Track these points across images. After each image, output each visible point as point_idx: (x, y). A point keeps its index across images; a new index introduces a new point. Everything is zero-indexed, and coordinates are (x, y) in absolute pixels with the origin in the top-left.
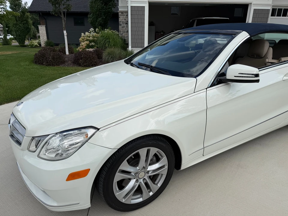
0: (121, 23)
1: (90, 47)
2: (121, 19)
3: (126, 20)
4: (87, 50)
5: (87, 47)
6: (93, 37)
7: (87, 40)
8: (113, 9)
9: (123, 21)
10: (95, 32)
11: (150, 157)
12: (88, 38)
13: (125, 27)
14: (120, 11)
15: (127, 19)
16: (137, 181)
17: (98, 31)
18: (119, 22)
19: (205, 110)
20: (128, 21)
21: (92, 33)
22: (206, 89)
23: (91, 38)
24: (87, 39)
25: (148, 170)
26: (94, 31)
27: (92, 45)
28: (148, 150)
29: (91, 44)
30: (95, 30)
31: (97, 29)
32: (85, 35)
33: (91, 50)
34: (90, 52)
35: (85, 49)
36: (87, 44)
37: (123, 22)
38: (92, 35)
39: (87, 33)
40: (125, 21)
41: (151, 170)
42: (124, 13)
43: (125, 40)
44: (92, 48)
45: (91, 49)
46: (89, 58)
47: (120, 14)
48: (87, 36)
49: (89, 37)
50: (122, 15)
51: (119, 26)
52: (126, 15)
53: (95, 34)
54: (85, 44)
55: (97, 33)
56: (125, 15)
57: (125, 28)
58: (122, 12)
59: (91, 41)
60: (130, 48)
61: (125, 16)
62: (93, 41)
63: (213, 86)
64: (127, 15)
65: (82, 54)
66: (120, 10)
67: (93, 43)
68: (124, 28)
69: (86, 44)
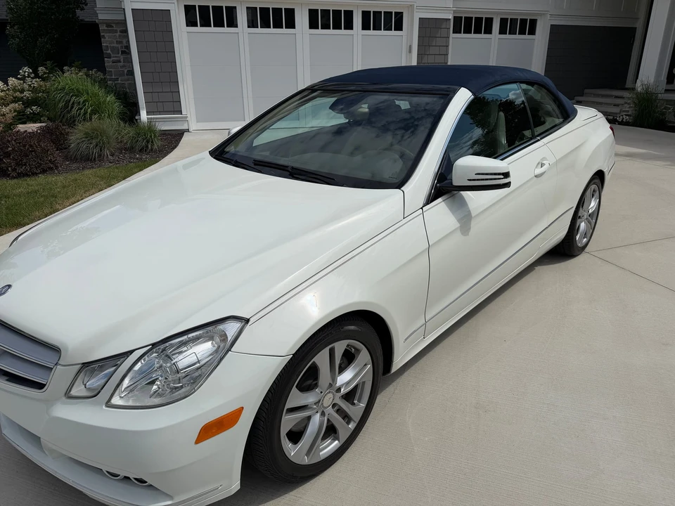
0: (109, 51)
1: (28, 117)
2: (108, 41)
3: (120, 42)
4: (21, 127)
5: (20, 119)
6: (34, 90)
7: (16, 100)
8: (78, 12)
9: (115, 45)
10: (37, 76)
11: (338, 361)
12: (18, 94)
13: (122, 60)
14: (101, 21)
15: (124, 41)
16: (323, 414)
17: (45, 73)
18: (103, 48)
19: (426, 249)
20: (128, 47)
21: (29, 79)
22: (422, 208)
23: (27, 94)
24: (14, 98)
25: (338, 385)
26: (33, 75)
27: (34, 114)
28: (330, 350)
29: (29, 110)
30: (35, 72)
31: (41, 69)
32: (8, 85)
33: (32, 127)
34: (32, 135)
35: (11, 124)
36: (19, 112)
37: (113, 49)
38: (30, 85)
39: (12, 81)
40: (119, 46)
41: (342, 385)
42: (114, 25)
43: (125, 94)
44: (35, 122)
45: (32, 125)
46: (32, 151)
47: (102, 27)
48: (15, 90)
49: (22, 91)
50: (110, 32)
51: (104, 60)
52: (121, 32)
53: (36, 83)
54: (11, 111)
55: (44, 79)
56: (116, 30)
57: (122, 64)
58: (109, 24)
59: (28, 103)
60: (144, 116)
61: (119, 33)
62: (34, 102)
63: (431, 202)
64: (126, 31)
65: (8, 141)
66: (101, 17)
67: (34, 108)
68: (119, 64)
69: (15, 111)
